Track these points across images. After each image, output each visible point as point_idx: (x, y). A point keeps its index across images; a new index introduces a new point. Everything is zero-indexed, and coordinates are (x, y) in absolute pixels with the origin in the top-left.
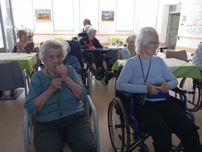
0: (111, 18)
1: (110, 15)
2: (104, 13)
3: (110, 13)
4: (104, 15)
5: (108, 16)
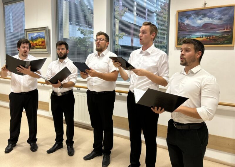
3: (215, 12)
4: (188, 25)
5: (206, 25)
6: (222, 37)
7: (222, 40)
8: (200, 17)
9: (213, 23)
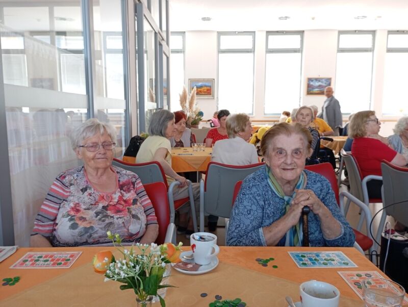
2: (312, 81)
3: (323, 80)
4: (312, 85)
5: (320, 86)
9: (323, 85)
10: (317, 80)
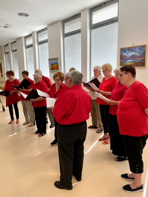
0: (138, 61)
1: (137, 54)
2: (125, 51)
3: (137, 49)
4: (125, 56)
5: (133, 56)
6: (140, 63)
7: (140, 64)
8: (130, 51)
9: (136, 55)
10: (130, 49)
